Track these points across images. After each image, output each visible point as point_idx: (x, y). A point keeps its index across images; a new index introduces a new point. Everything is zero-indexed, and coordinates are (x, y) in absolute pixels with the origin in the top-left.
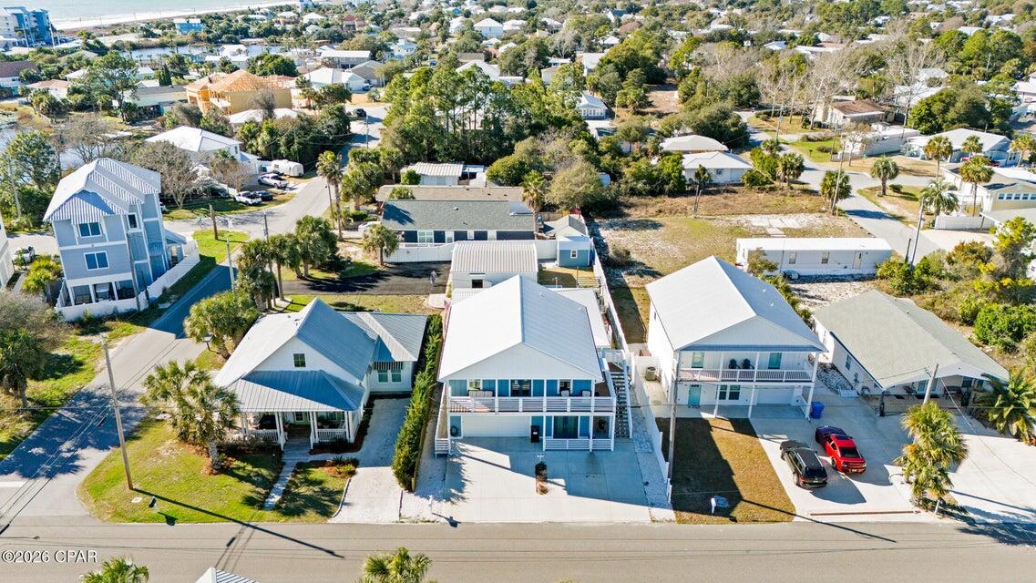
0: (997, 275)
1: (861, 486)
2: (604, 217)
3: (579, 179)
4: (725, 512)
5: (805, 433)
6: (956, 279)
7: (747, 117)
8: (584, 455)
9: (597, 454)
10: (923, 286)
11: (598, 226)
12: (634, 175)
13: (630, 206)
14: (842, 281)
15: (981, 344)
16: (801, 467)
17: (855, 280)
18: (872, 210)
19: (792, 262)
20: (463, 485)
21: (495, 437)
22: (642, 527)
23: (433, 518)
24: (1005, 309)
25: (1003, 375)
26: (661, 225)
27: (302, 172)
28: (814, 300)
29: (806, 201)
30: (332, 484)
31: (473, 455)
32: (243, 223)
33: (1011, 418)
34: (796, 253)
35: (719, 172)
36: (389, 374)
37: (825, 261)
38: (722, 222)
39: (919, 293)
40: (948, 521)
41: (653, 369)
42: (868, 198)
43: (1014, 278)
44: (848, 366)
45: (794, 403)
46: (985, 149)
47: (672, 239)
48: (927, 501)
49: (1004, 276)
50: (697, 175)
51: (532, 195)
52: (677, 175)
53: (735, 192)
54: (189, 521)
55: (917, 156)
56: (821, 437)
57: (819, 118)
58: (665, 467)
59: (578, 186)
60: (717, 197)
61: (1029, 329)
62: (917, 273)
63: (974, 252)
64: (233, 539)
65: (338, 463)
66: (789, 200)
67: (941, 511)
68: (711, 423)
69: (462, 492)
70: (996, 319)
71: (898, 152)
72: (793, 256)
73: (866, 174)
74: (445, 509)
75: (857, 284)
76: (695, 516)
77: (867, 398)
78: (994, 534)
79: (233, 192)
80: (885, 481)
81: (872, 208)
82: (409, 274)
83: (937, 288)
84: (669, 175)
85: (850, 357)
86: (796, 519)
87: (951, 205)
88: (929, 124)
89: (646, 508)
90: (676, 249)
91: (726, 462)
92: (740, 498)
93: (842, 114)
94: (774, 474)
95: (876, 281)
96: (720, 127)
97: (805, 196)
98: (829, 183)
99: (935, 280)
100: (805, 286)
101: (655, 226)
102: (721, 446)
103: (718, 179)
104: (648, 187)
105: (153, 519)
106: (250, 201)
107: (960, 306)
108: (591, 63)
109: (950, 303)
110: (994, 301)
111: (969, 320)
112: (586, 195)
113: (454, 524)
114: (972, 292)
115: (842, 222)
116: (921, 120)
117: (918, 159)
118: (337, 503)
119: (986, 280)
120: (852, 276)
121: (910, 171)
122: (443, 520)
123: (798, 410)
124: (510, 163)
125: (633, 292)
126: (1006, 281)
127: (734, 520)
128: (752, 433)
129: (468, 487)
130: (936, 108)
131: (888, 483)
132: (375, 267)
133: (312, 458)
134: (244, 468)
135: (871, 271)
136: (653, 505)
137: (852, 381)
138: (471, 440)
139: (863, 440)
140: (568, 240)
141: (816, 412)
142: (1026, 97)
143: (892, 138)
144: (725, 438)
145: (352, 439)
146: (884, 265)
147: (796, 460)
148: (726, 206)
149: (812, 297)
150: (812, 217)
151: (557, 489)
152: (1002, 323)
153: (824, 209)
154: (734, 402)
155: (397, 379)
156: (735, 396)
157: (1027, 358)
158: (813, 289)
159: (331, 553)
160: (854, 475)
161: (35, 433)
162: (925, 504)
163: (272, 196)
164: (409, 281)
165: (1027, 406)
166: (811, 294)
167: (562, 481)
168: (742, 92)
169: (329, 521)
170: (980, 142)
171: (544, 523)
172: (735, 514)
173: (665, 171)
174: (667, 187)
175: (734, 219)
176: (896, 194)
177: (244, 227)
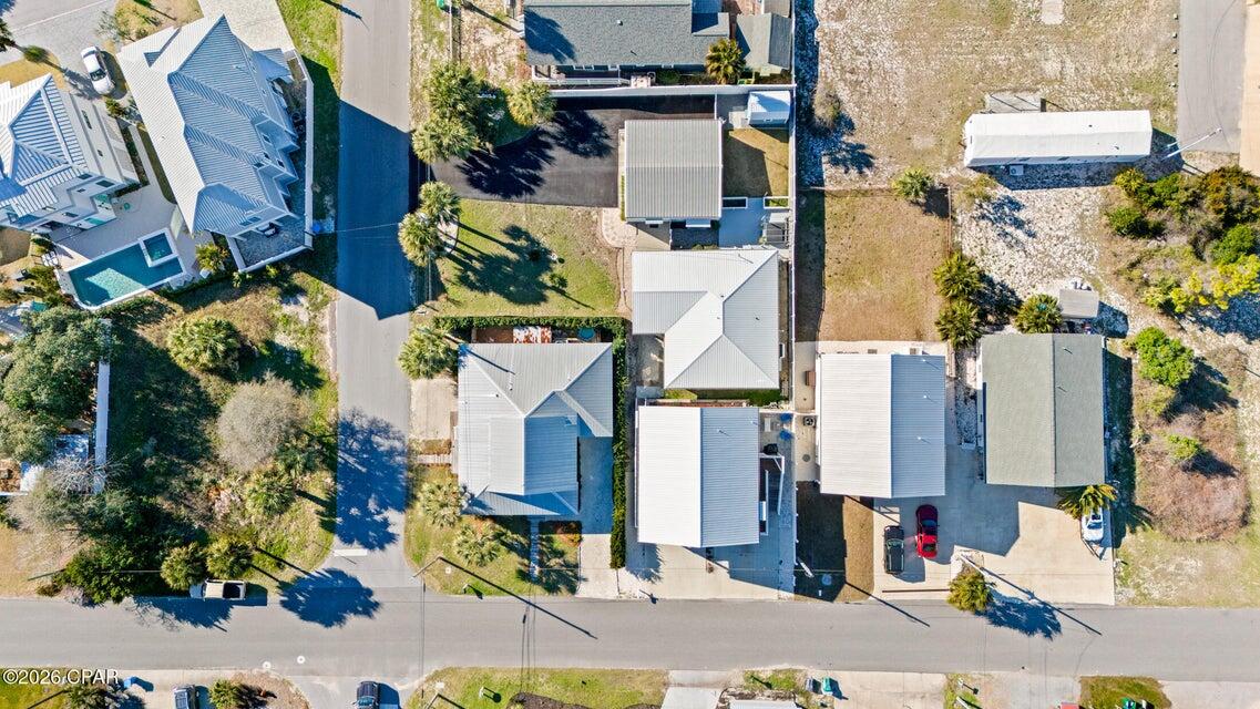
1: (928, 565)
4: (829, 596)
14: (1072, 180)
20: (659, 565)
22: (772, 603)
23: (640, 594)
30: (571, 556)
54: (490, 595)
64: (525, 619)
69: (658, 572)
74: (647, 586)
75: (1083, 192)
80: (947, 560)
86: (871, 598)
91: (844, 544)
92: (845, 582)
94: (872, 550)
95: (1108, 187)
102: (845, 518)
105: (465, 592)
113: (654, 600)
118: (577, 578)
120: (1088, 168)
122: (647, 597)
125: (827, 206)
128: (871, 505)
129: (662, 568)
131: (948, 563)
144: (849, 507)
149: (1021, 224)
151: (722, 569)
159: (587, 633)
167: (725, 565)
169: (576, 597)
171: (710, 600)
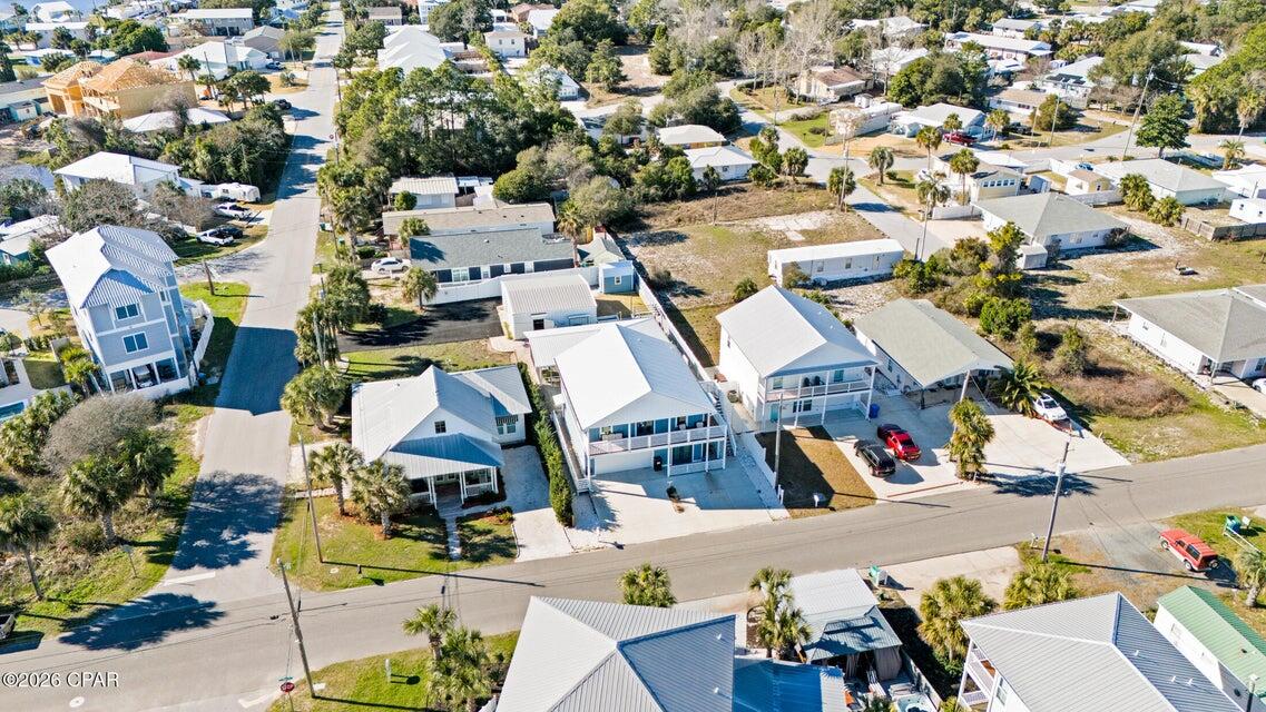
0: (994, 272)
1: (918, 469)
2: (627, 232)
3: (602, 194)
4: (824, 505)
5: (869, 432)
6: (959, 274)
7: (727, 89)
8: (702, 476)
9: (712, 473)
10: (933, 284)
11: (626, 243)
12: (644, 180)
13: (649, 216)
14: (865, 283)
15: (985, 333)
16: (875, 461)
17: (876, 281)
18: (874, 203)
19: (821, 270)
20: (614, 515)
21: (621, 472)
22: (767, 526)
23: (602, 545)
24: (1003, 303)
25: (1009, 364)
26: (686, 237)
27: (259, 196)
28: (845, 306)
29: (813, 197)
30: (502, 532)
31: (610, 488)
32: (229, 271)
33: (1018, 399)
34: (823, 262)
35: (725, 169)
36: (505, 426)
37: (848, 266)
38: (741, 228)
39: (931, 291)
40: (983, 486)
41: (734, 392)
42: (868, 187)
43: (1007, 273)
44: (890, 369)
45: (854, 407)
46: (964, 126)
47: (702, 251)
48: (967, 473)
49: (999, 273)
50: (706, 175)
51: (571, 224)
52: (687, 177)
53: (743, 191)
54: (395, 580)
55: (903, 133)
56: (883, 434)
57: (803, 92)
58: (772, 477)
59: (601, 202)
60: (729, 198)
61: (1022, 320)
62: (927, 270)
63: (971, 248)
64: (444, 588)
65: (496, 512)
66: (798, 197)
67: (978, 480)
68: (794, 434)
69: (614, 520)
70: (997, 313)
71: (884, 130)
72: (820, 264)
73: (861, 159)
74: (608, 537)
75: (878, 286)
76: (803, 510)
77: (909, 395)
78: (1015, 491)
79: (191, 230)
80: (933, 462)
81: (875, 200)
82: (455, 317)
83: (945, 284)
84: (679, 178)
85: (891, 360)
86: (878, 502)
87: (945, 195)
88: (909, 96)
89: (764, 511)
90: (709, 264)
91: (814, 464)
92: (833, 492)
93: (826, 86)
94: (853, 469)
95: (893, 281)
96: (712, 112)
97: (811, 191)
98: (835, 179)
99: (943, 277)
100: (834, 292)
101: (681, 238)
102: (807, 452)
103: (725, 176)
104: (660, 193)
105: (360, 584)
106: (220, 241)
107: (966, 301)
108: (543, 24)
109: (956, 298)
110: (993, 295)
111: (975, 312)
112: (610, 212)
113: (620, 547)
114: (974, 288)
115: (851, 218)
116: (902, 91)
117: (904, 137)
118: (514, 546)
119: (985, 277)
120: (872, 277)
121: (899, 152)
122: (610, 545)
123: (859, 413)
124: (518, 180)
125: (685, 314)
126: (1002, 277)
127: (833, 509)
128: (828, 438)
129: (618, 517)
130: (915, 79)
131: (938, 464)
132: (413, 312)
133: (466, 512)
134: (410, 529)
135: (887, 271)
136: (769, 508)
137: (895, 383)
138: (602, 476)
139: (914, 432)
140: (611, 267)
141: (874, 413)
142: (992, 51)
143: (879, 115)
144: (807, 444)
145: (497, 491)
146: (899, 266)
147: (870, 456)
148: (740, 208)
149: (843, 303)
150: (823, 215)
151: (690, 506)
152: (1002, 317)
153: (832, 205)
154: (807, 413)
155: (512, 430)
156: (808, 407)
157: (1023, 344)
158: (843, 294)
159: (532, 584)
160: (912, 461)
161: (184, 528)
162: (967, 476)
163: (241, 232)
164: (459, 325)
165: (1029, 388)
166: (841, 299)
167: (692, 500)
168: (719, 60)
169: (516, 561)
170: (959, 119)
171: (691, 536)
172: (831, 505)
173: (675, 174)
174: (679, 191)
175: (753, 223)
176: (892, 181)
177: (232, 275)
